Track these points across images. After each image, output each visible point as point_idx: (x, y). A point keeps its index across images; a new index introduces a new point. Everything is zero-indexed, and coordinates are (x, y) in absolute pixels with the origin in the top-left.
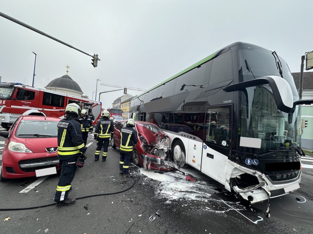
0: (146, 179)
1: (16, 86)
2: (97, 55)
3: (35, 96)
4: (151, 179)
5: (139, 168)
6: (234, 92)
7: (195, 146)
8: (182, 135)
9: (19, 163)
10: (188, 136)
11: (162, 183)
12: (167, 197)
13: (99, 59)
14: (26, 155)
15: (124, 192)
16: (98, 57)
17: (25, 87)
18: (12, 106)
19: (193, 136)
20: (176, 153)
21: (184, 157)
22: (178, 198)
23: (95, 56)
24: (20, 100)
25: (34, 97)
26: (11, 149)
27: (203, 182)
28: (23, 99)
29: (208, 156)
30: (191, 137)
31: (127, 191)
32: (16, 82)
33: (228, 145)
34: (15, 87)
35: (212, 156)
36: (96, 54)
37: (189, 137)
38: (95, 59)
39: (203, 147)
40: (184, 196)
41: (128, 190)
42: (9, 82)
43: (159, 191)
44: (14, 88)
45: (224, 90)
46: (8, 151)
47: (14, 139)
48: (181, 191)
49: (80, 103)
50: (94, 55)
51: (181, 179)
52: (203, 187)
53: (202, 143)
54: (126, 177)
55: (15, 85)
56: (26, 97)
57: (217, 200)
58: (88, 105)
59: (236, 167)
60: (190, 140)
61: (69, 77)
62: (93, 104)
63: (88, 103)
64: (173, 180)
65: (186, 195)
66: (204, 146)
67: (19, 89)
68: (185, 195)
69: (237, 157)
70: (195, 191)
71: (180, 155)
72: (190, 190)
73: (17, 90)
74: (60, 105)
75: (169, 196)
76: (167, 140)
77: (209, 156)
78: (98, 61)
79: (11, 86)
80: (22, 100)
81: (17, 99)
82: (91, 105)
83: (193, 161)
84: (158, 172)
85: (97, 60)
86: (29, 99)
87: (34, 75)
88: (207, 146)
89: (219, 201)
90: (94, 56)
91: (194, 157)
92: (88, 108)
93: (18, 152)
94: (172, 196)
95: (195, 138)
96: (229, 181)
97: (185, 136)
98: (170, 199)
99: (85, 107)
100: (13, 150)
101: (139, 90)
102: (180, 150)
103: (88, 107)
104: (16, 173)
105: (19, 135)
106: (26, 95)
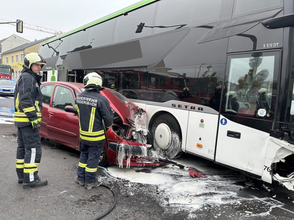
0: (130, 186)
4: (139, 184)
5: (106, 169)
6: (285, 28)
7: (202, 121)
8: (174, 106)
10: (186, 107)
11: (161, 188)
12: (184, 209)
15: (108, 216)
19: (197, 106)
20: (161, 136)
21: (178, 142)
22: (201, 207)
27: (215, 177)
29: (230, 135)
30: (193, 108)
31: (113, 213)
33: (268, 115)
35: (237, 135)
37: (189, 108)
39: (219, 121)
40: (205, 202)
41: (112, 210)
43: (166, 203)
45: (265, 25)
48: (198, 196)
51: (182, 176)
52: (221, 184)
53: (217, 116)
54: (93, 187)
57: (248, 199)
59: (283, 146)
60: (192, 113)
64: (170, 180)
65: (208, 200)
66: (222, 120)
68: (206, 199)
69: (286, 132)
70: (214, 191)
71: (171, 140)
72: (207, 191)
75: (186, 205)
76: (142, 116)
77: (232, 135)
83: (199, 146)
84: (142, 171)
88: (228, 120)
89: (251, 199)
91: (200, 139)
94: (190, 206)
95: (202, 109)
96: (270, 168)
97: (179, 106)
98: (191, 211)
101: (41, 30)
102: (170, 131)
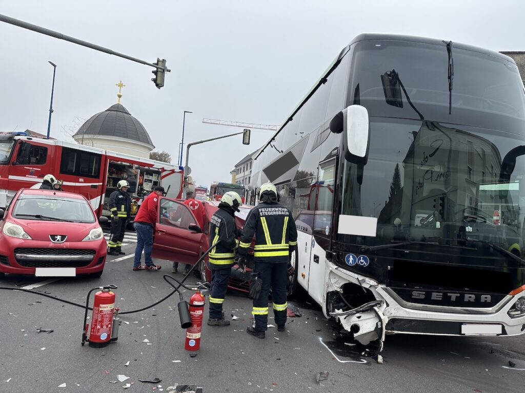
1: (17, 138)
2: (164, 61)
3: (48, 156)
7: (306, 244)
9: (15, 252)
10: (302, 228)
13: (168, 68)
14: (23, 241)
16: (167, 65)
17: (31, 139)
18: (11, 177)
23: (160, 63)
24: (22, 164)
25: (46, 159)
26: (6, 232)
28: (29, 163)
29: (315, 260)
32: (17, 131)
34: (15, 140)
35: (318, 259)
36: (161, 59)
38: (159, 70)
39: (312, 243)
42: (7, 131)
44: (14, 142)
46: (3, 235)
47: (10, 219)
49: (134, 168)
50: (156, 62)
53: (312, 236)
55: (16, 135)
56: (33, 160)
58: (150, 173)
59: (331, 269)
61: (123, 109)
62: (164, 170)
63: (151, 168)
66: (313, 241)
67: (22, 143)
69: (335, 252)
73: (18, 146)
74: (93, 174)
78: (167, 74)
79: (10, 139)
80: (26, 164)
81: (18, 163)
82: (158, 173)
83: (303, 276)
85: (164, 71)
86: (38, 162)
87: (51, 111)
88: (315, 241)
90: (157, 64)
91: (304, 267)
92: (151, 181)
93: (16, 236)
95: (307, 230)
96: (326, 298)
97: (299, 227)
99: (145, 178)
100: (8, 234)
103: (150, 178)
104: (11, 266)
105: (17, 215)
106: (33, 155)
